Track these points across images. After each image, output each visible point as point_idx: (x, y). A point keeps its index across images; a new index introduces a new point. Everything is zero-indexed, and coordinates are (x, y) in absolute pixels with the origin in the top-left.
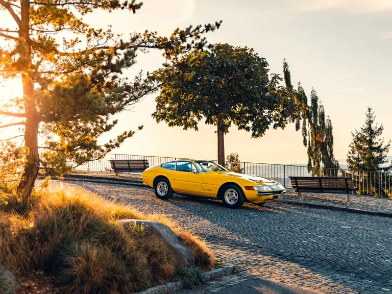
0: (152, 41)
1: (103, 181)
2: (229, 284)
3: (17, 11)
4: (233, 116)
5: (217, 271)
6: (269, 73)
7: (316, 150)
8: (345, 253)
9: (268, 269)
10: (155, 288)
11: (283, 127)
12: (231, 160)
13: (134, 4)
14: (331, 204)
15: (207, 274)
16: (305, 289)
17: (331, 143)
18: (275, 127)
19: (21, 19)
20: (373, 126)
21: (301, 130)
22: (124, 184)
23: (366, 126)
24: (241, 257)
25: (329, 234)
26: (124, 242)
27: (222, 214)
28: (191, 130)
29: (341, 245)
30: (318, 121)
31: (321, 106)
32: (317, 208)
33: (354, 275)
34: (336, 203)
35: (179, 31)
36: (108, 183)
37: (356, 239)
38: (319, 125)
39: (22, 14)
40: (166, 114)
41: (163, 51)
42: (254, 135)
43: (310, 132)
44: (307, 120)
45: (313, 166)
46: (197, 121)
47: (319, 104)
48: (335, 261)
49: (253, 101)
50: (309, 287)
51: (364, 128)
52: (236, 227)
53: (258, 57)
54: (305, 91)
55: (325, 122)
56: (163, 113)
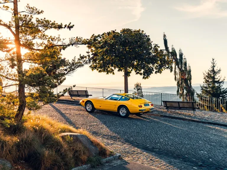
0: (80, 42)
1: (64, 102)
2: (115, 165)
3: (14, 29)
4: (133, 66)
5: (110, 158)
6: (152, 44)
7: (182, 83)
8: (181, 147)
9: (138, 156)
10: (76, 168)
11: (161, 72)
12: (137, 87)
13: (70, 26)
14: (184, 117)
15: (104, 160)
16: (152, 167)
17: (190, 79)
18: (156, 72)
19: (15, 33)
20: (215, 69)
21: (173, 72)
22: (74, 104)
23: (212, 69)
24: (125, 149)
25: (176, 136)
26: (62, 146)
27: (122, 123)
28: (110, 74)
29: (180, 143)
30: (183, 67)
31: (185, 59)
32: (176, 119)
33: (182, 160)
34: (186, 116)
35: (94, 36)
36: (66, 103)
37: (190, 139)
38: (183, 69)
39: (16, 31)
40: (97, 66)
41: (87, 45)
42: (144, 78)
43: (178, 73)
44: (177, 66)
45: (180, 92)
46: (114, 69)
47: (183, 57)
48: (174, 152)
49: (142, 60)
50: (155, 166)
51: (210, 70)
52: (128, 131)
53: (146, 35)
54: (176, 50)
55: (187, 68)
56: (95, 66)
